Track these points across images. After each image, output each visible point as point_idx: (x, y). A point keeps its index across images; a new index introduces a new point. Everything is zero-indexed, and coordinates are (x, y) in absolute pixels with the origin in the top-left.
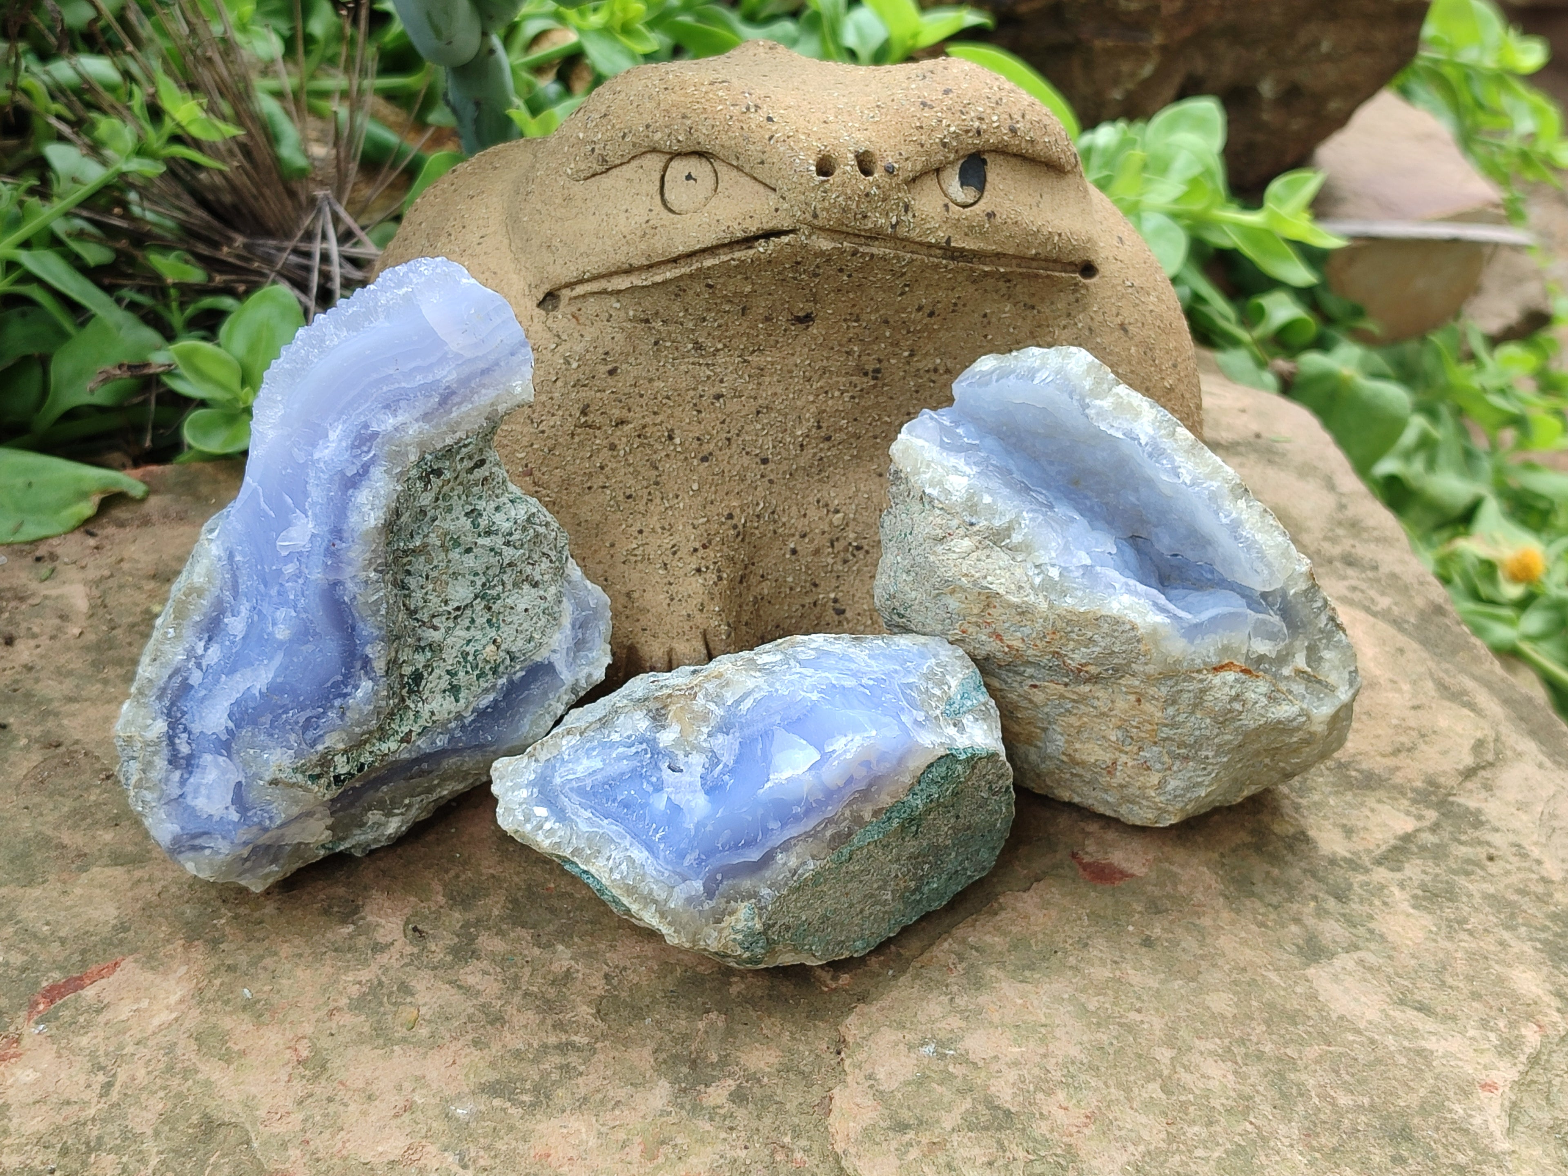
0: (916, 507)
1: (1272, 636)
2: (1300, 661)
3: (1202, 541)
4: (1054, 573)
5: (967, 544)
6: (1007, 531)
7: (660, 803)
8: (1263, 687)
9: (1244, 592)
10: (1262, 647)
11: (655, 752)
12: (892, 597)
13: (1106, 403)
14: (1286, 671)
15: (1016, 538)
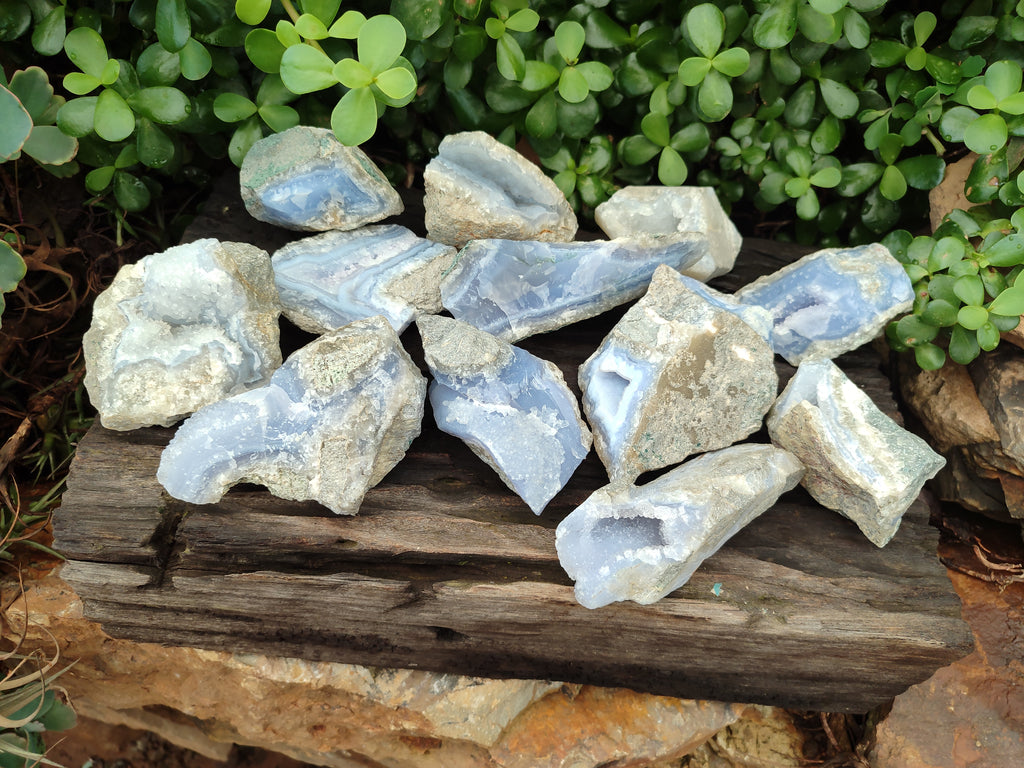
0: (439, 195)
1: (554, 219)
2: (563, 224)
3: (529, 191)
4: (488, 211)
5: (458, 206)
6: (470, 198)
7: (345, 194)
8: (553, 235)
9: (544, 206)
10: (553, 223)
11: (345, 208)
12: (434, 226)
13: (494, 150)
14: (559, 228)
15: (473, 201)
